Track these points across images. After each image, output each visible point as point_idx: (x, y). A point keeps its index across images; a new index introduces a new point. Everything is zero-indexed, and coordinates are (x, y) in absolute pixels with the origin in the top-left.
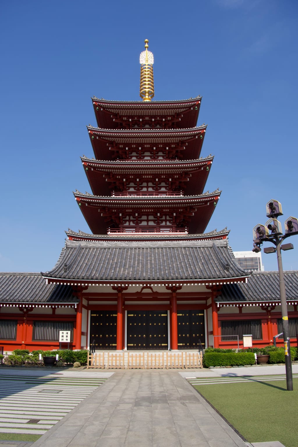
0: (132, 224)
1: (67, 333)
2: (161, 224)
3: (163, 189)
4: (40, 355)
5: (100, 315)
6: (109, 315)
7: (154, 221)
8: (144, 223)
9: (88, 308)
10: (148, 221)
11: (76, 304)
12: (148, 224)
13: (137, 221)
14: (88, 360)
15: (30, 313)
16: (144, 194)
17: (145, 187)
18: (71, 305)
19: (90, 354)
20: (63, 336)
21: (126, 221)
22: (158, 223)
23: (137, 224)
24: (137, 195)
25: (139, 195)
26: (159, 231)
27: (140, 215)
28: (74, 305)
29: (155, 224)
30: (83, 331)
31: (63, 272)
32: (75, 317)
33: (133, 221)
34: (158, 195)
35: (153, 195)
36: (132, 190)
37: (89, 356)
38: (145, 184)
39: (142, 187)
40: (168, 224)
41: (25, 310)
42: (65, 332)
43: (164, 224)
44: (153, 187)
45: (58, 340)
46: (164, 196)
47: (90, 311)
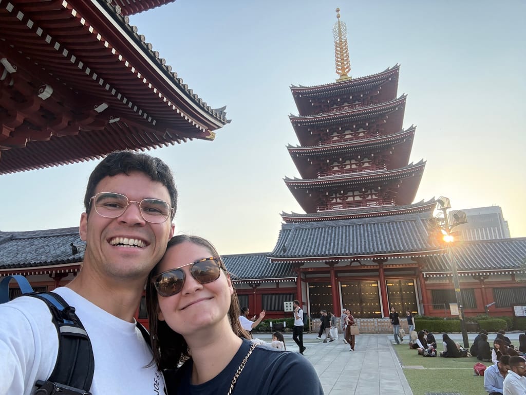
0: (338, 200)
1: (290, 304)
2: (367, 198)
3: (366, 165)
4: (271, 323)
5: (316, 286)
6: (325, 287)
7: (360, 196)
8: (350, 199)
9: (305, 280)
10: (354, 196)
11: (295, 278)
12: (354, 199)
13: (344, 197)
14: (310, 326)
15: (258, 288)
16: (348, 171)
17: (348, 164)
18: (292, 279)
19: (311, 321)
20: (287, 306)
21: (333, 198)
22: (364, 198)
23: (344, 200)
24: (342, 174)
25: (343, 173)
26: (366, 205)
27: (345, 193)
28: (294, 279)
29: (362, 199)
30: (303, 301)
31: (282, 252)
32: (296, 289)
33: (340, 198)
34: (361, 171)
35: (356, 172)
36: (336, 168)
37: (310, 322)
38: (348, 162)
39: (346, 165)
40: (374, 197)
41: (254, 286)
42: (288, 303)
43: (370, 197)
44: (356, 164)
45: (284, 310)
46: (368, 171)
47: (307, 284)
